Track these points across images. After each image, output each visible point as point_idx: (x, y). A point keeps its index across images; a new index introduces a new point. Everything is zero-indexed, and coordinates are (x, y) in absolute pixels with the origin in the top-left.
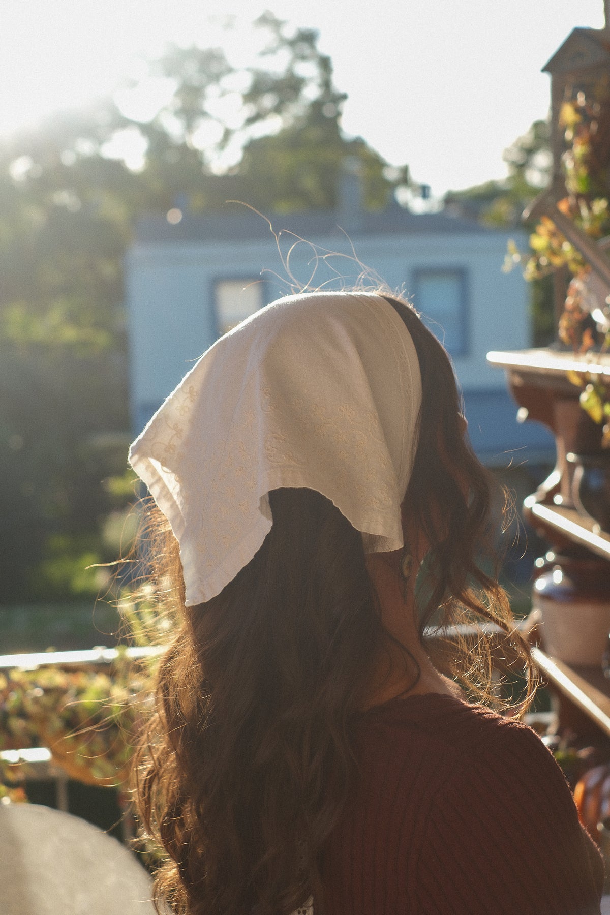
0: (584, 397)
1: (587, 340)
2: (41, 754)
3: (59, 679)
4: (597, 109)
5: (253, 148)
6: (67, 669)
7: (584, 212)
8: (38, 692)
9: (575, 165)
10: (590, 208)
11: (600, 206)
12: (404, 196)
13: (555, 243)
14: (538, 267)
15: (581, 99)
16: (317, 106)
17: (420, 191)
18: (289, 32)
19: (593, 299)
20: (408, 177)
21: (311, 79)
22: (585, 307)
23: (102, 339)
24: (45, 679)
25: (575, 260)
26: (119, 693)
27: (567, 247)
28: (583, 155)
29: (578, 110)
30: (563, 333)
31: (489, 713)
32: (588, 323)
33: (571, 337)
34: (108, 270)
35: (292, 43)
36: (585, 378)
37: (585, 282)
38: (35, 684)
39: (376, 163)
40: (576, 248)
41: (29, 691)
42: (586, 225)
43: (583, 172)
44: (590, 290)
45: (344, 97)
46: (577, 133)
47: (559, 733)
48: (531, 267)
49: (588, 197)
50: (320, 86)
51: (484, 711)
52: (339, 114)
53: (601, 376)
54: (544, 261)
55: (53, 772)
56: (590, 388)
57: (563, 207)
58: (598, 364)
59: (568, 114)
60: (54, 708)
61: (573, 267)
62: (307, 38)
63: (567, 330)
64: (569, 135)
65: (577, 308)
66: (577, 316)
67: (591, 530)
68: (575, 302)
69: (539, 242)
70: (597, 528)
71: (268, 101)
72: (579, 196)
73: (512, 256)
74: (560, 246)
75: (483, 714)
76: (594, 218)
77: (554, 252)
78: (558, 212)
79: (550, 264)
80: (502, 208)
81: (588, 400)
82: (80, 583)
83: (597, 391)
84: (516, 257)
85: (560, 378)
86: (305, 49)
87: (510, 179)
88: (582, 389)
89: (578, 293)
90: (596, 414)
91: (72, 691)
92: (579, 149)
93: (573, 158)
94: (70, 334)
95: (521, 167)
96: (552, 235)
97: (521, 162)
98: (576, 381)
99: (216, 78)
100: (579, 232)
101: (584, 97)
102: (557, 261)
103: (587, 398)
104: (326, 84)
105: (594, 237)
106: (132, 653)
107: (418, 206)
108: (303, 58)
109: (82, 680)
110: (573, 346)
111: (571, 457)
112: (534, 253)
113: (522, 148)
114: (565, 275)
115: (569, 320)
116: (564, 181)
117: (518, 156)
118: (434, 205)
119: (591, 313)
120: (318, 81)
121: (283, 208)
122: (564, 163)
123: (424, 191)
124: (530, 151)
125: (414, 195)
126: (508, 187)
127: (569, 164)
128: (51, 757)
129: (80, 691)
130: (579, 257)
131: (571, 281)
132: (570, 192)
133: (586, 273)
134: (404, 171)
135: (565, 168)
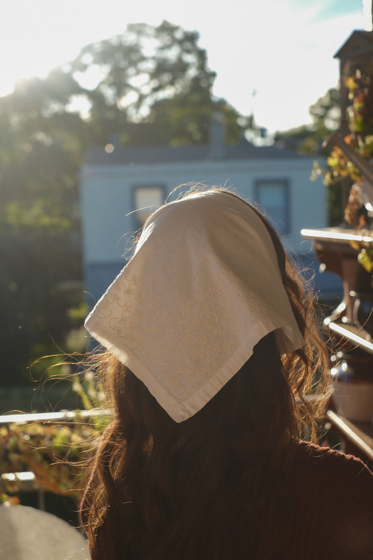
0: (360, 256)
1: (362, 222)
2: (28, 476)
3: (40, 430)
4: (368, 80)
5: (157, 106)
6: (42, 423)
7: (361, 143)
8: (27, 438)
9: (354, 115)
10: (364, 141)
11: (369, 139)
12: (249, 135)
13: (342, 162)
14: (332, 177)
15: (358, 74)
16: (196, 80)
17: (260, 132)
18: (179, 35)
19: (366, 197)
20: (253, 124)
21: (193, 64)
22: (361, 201)
23: (65, 223)
24: (31, 430)
25: (355, 173)
26: (76, 438)
27: (350, 165)
28: (360, 108)
29: (356, 81)
30: (347, 217)
32: (363, 211)
33: (352, 220)
34: (69, 182)
35: (180, 42)
36: (361, 245)
38: (25, 433)
39: (232, 115)
40: (355, 165)
41: (22, 437)
42: (362, 151)
43: (360, 118)
44: (364, 191)
45: (214, 75)
46: (356, 95)
48: (328, 177)
49: (363, 134)
50: (197, 68)
52: (210, 85)
53: (370, 243)
54: (336, 173)
55: (36, 486)
56: (364, 251)
57: (348, 140)
58: (369, 236)
59: (351, 83)
61: (353, 177)
62: (191, 38)
63: (350, 215)
64: (351, 96)
65: (356, 202)
66: (356, 207)
67: (365, 339)
68: (354, 198)
69: (333, 162)
70: (368, 337)
71: (166, 77)
72: (357, 133)
73: (316, 170)
74: (346, 164)
76: (366, 147)
77: (342, 167)
78: (344, 143)
79: (339, 175)
80: (311, 143)
81: (363, 258)
83: (368, 253)
84: (319, 172)
85: (346, 245)
86: (188, 45)
87: (315, 125)
88: (359, 252)
89: (357, 193)
90: (368, 267)
91: (47, 438)
92: (357, 105)
93: (354, 110)
94: (46, 221)
95: (321, 118)
96: (341, 157)
97: (322, 115)
98: (355, 246)
99: (133, 63)
100: (357, 155)
101: (360, 73)
102: (344, 174)
103: (362, 257)
104: (202, 66)
105: (367, 158)
106: (84, 414)
107: (259, 142)
108: (188, 52)
109: (53, 430)
110: (352, 226)
111: (353, 293)
112: (329, 169)
113: (322, 106)
114: (349, 182)
115: (351, 210)
116: (348, 124)
117: (320, 111)
118: (268, 142)
119: (365, 205)
120: (197, 65)
121: (175, 143)
122: (348, 113)
123: (263, 132)
124: (327, 108)
125: (256, 135)
126: (314, 130)
127: (351, 114)
128: (35, 477)
129: (53, 437)
130: (357, 171)
131: (352, 186)
132: (352, 131)
133: (361, 181)
134: (250, 120)
135: (349, 116)
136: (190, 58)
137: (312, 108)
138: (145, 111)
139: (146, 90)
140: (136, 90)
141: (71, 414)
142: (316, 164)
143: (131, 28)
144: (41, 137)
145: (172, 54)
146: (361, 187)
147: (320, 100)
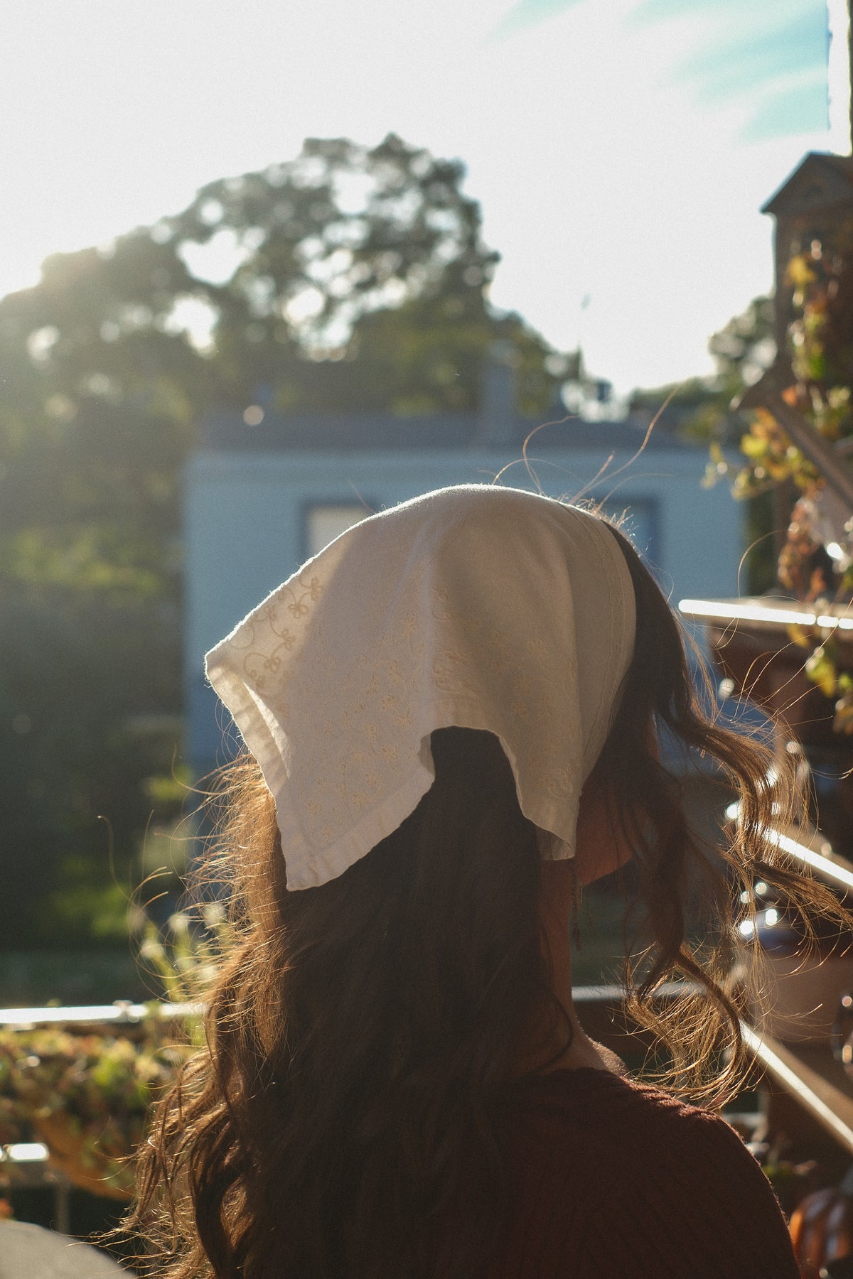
0: (811, 664)
1: (817, 584)
2: (34, 1152)
3: (64, 1044)
4: (837, 266)
5: (365, 324)
6: (74, 1030)
7: (818, 405)
8: (33, 1061)
9: (805, 341)
10: (825, 400)
11: (839, 397)
12: (572, 396)
13: (776, 448)
14: (752, 480)
15: (816, 250)
16: (455, 269)
17: (595, 390)
18: (421, 168)
19: (827, 527)
20: (580, 372)
21: (449, 233)
22: (816, 537)
23: (147, 582)
24: (43, 1043)
25: (803, 472)
26: (146, 1066)
27: (792, 453)
28: (817, 327)
29: (811, 265)
30: (783, 573)
31: (667, 1099)
32: (820, 559)
33: (793, 578)
34: (159, 487)
35: (425, 184)
36: (813, 635)
37: (815, 502)
38: (28, 1051)
39: (535, 348)
40: (806, 455)
41: (21, 1061)
42: (819, 423)
43: (817, 350)
44: (822, 514)
45: (495, 258)
46: (809, 297)
47: (768, 1140)
48: (742, 480)
49: (824, 385)
50: (460, 243)
51: (659, 1095)
52: (485, 281)
53: (836, 631)
54: (760, 473)
55: (51, 1177)
56: (819, 652)
57: (790, 397)
58: (832, 615)
59: (798, 270)
60: (54, 1085)
61: (800, 481)
62: (447, 175)
63: (789, 567)
64: (798, 299)
65: (804, 538)
66: (804, 549)
67: (819, 852)
68: (800, 530)
69: (754, 446)
70: (827, 848)
71: (387, 261)
72: (810, 383)
73: (716, 465)
74: (784, 452)
75: (658, 1099)
76: (831, 413)
77: (775, 459)
78: (781, 402)
79: (768, 477)
80: (710, 417)
81: (816, 668)
82: (104, 924)
83: (830, 656)
84: (722, 468)
85: (778, 634)
86: (441, 191)
87: (719, 378)
88: (808, 653)
89: (806, 516)
90: (828, 684)
91: (81, 1063)
92: (812, 319)
93: (804, 331)
94: (102, 574)
95: (736, 362)
96: (773, 436)
97: (736, 355)
98: (800, 639)
99: (317, 228)
100: (810, 431)
101: (820, 247)
102: (779, 473)
103: (815, 665)
104: (470, 240)
105: (830, 439)
106: (168, 1011)
107: (593, 411)
108: (441, 205)
109: (96, 1046)
110: (795, 593)
111: (793, 747)
112: (748, 463)
113: (738, 336)
114: (790, 493)
115: (793, 555)
116: (791, 363)
117: (732, 347)
118: (615, 410)
119: (825, 546)
120: (458, 236)
121: (404, 409)
122: (791, 339)
123: (602, 391)
124: (749, 340)
125: (587, 396)
126: (718, 389)
127: (798, 339)
128: (48, 1155)
129: (92, 1062)
130: (810, 467)
131: (797, 500)
132: (798, 378)
133: (818, 489)
134: (575, 362)
135: (793, 345)
136: (443, 220)
137: (716, 339)
138: (337, 333)
139: (341, 287)
140: (320, 286)
141: (138, 1011)
142: (715, 452)
143: (313, 147)
144: (99, 385)
145: (404, 210)
146: (818, 504)
147: (734, 322)
